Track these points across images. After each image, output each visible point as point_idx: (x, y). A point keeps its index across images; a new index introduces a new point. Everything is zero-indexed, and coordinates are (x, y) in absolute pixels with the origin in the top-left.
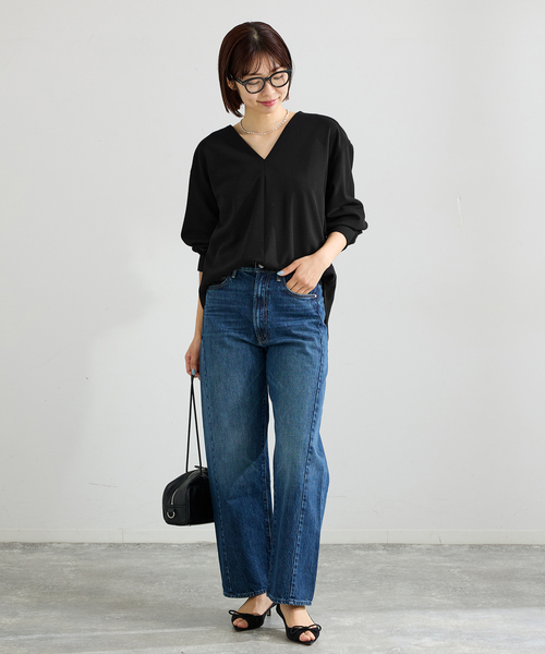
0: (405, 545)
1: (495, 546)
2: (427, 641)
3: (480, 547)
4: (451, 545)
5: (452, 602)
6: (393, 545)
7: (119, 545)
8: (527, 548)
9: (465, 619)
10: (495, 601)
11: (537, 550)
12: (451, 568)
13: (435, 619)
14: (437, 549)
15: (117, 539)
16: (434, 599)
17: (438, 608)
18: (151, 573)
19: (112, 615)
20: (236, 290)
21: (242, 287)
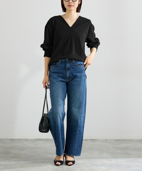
0: (96, 140)
1: (122, 140)
2: (103, 168)
3: (118, 140)
4: (110, 140)
5: (110, 156)
6: (93, 140)
7: (13, 139)
8: (131, 140)
9: (114, 161)
10: (122, 156)
11: (135, 141)
12: (110, 146)
13: (105, 161)
14: (106, 141)
15: (13, 138)
16: (105, 155)
17: (106, 158)
18: (23, 148)
19: (12, 160)
20: (61, 67)
21: (63, 65)
